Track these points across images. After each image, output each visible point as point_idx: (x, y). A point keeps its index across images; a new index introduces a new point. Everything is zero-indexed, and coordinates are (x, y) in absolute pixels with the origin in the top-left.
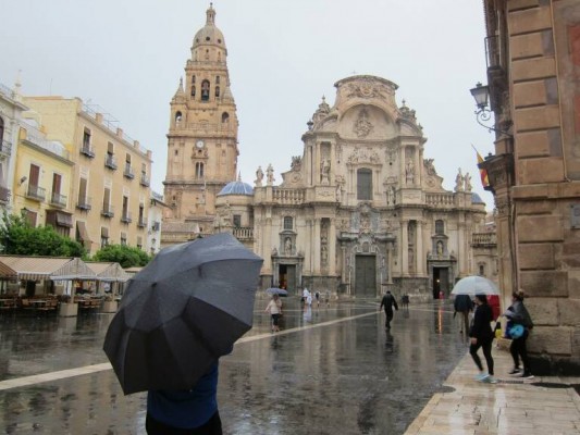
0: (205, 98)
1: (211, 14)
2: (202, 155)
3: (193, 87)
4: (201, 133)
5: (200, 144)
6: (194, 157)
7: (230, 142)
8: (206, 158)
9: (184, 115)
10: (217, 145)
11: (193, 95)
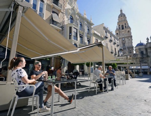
0: (123, 29)
1: (121, 11)
2: (124, 41)
3: (120, 28)
4: (123, 36)
5: (123, 39)
6: (122, 42)
7: (131, 37)
8: (125, 42)
9: (118, 34)
10: (127, 38)
11: (120, 29)
